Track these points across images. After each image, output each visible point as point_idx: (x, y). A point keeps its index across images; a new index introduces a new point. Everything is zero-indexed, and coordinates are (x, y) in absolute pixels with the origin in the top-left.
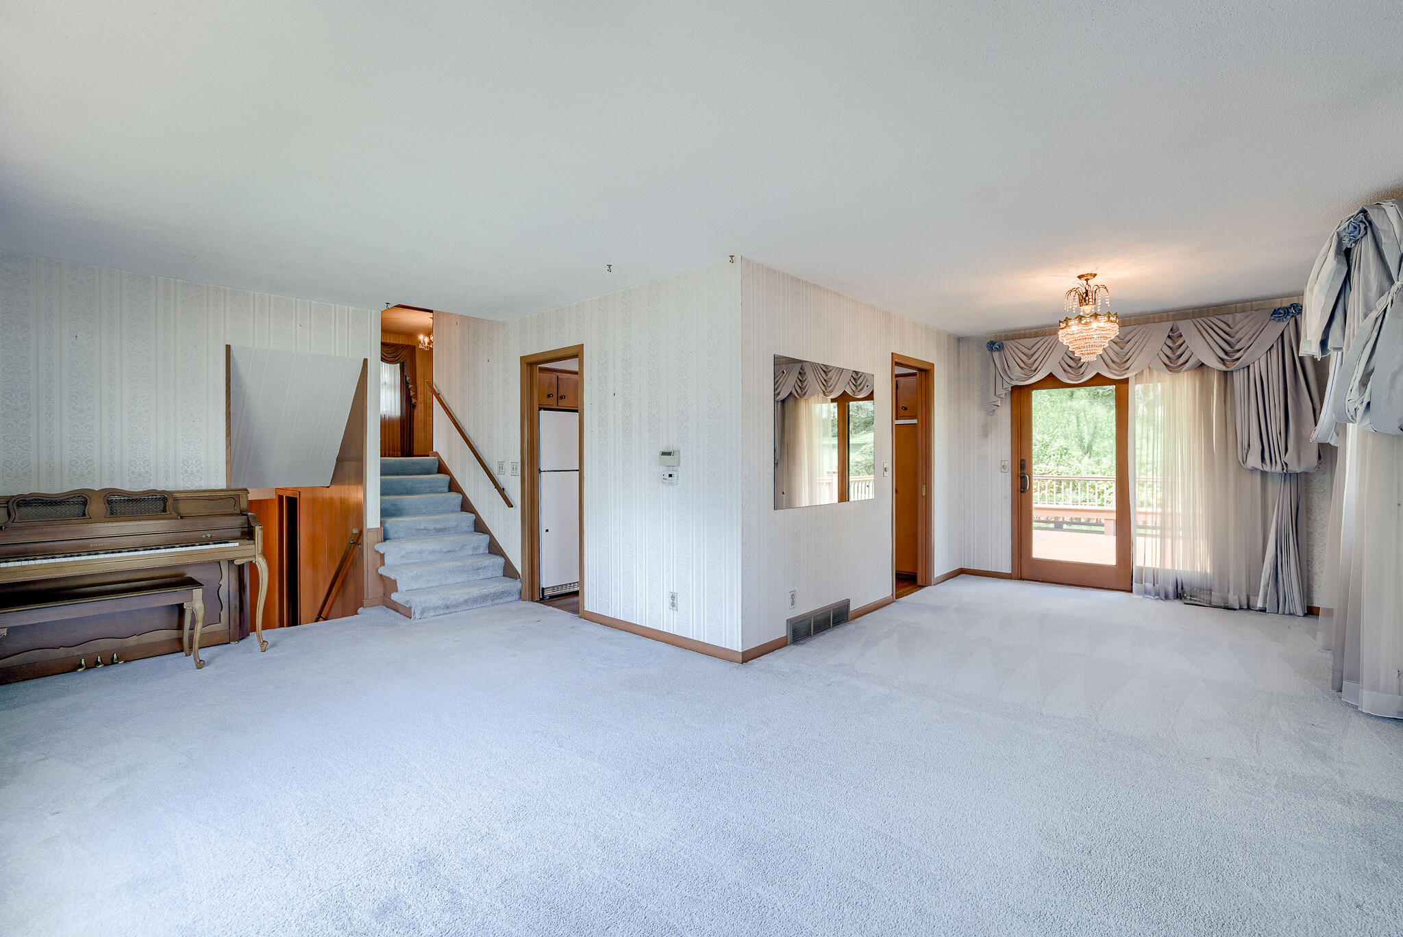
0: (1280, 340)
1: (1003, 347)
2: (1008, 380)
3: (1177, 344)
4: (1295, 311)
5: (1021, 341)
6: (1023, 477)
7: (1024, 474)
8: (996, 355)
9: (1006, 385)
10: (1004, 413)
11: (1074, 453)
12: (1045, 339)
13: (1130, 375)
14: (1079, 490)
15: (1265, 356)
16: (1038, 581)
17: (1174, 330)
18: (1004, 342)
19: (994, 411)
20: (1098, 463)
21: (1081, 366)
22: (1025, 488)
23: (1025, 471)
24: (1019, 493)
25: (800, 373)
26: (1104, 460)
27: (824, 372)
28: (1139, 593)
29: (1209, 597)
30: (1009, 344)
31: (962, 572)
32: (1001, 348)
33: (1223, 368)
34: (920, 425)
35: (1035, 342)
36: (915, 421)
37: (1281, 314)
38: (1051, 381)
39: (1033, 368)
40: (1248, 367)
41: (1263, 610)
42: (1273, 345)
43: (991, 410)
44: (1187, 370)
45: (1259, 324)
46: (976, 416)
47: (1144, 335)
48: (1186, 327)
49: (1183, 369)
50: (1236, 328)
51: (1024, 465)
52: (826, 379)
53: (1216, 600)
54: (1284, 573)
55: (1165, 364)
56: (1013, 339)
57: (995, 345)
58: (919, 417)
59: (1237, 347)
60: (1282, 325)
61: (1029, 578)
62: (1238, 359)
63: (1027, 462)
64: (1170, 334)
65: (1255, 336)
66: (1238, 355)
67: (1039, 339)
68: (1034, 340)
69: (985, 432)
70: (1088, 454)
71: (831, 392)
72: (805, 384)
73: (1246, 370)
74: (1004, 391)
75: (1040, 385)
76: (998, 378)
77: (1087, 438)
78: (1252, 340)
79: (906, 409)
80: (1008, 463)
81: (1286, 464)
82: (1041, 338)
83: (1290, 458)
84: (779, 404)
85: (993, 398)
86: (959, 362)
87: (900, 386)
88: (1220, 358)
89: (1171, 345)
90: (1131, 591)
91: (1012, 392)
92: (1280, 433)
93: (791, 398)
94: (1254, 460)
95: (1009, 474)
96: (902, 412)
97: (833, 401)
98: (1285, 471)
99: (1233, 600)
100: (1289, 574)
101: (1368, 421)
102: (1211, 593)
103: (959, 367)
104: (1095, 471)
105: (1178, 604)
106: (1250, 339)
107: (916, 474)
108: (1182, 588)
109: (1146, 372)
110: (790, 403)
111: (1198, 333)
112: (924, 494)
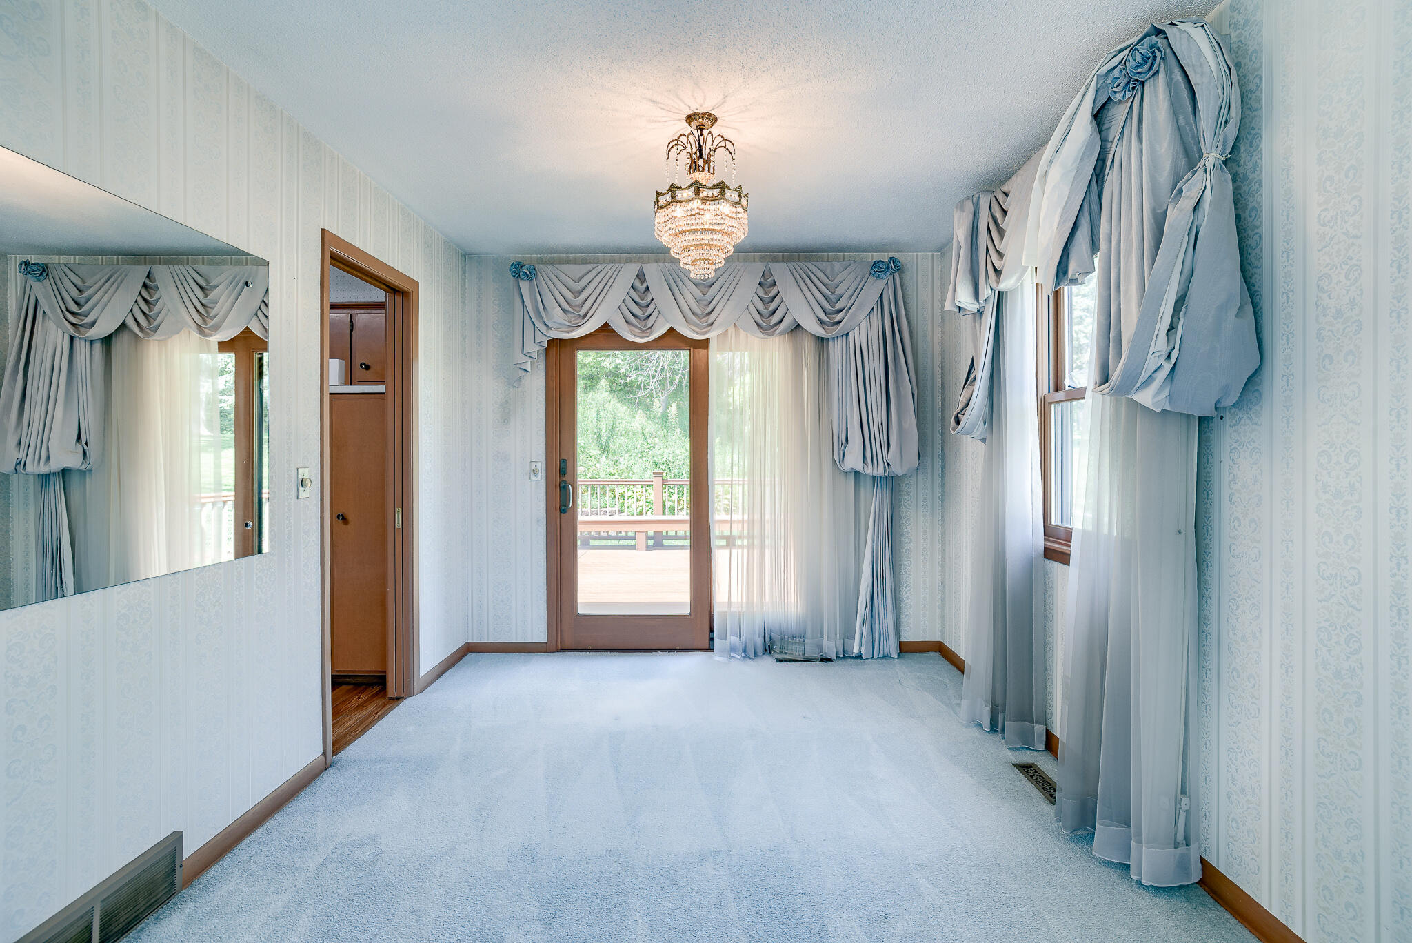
0: (879, 301)
1: (536, 275)
2: (543, 329)
3: (770, 295)
4: (895, 266)
5: (564, 267)
6: (564, 487)
7: (565, 482)
8: (524, 285)
9: (540, 338)
10: (536, 384)
11: (592, 452)
12: (599, 268)
13: (712, 335)
14: (598, 494)
15: (865, 321)
16: (586, 650)
17: (766, 276)
18: (536, 266)
19: (519, 379)
20: (616, 463)
21: (649, 316)
22: (566, 505)
23: (566, 478)
24: (558, 512)
25: (145, 285)
26: (621, 459)
27: (201, 287)
28: (722, 651)
29: (802, 647)
30: (545, 271)
31: (469, 649)
32: (532, 275)
33: (820, 332)
34: (390, 397)
35: (585, 271)
36: (381, 389)
37: (881, 268)
38: (606, 337)
39: (582, 312)
40: (847, 334)
41: (859, 656)
42: (873, 308)
43: (514, 377)
44: (782, 333)
45: (859, 279)
46: (491, 389)
47: (731, 278)
48: (781, 272)
49: (778, 332)
50: (836, 281)
51: (565, 468)
52: (204, 302)
53: (810, 652)
54: (880, 606)
55: (756, 323)
56: (552, 264)
57: (522, 271)
58: (389, 379)
59: (838, 306)
60: (881, 283)
61: (574, 648)
62: (840, 322)
63: (569, 464)
64: (763, 280)
65: (856, 293)
66: (839, 317)
67: (589, 267)
68: (584, 268)
69: (506, 414)
70: (605, 454)
71: (216, 328)
72: (156, 310)
73: (844, 338)
74: (535, 349)
75: (588, 342)
76: (528, 325)
77: (604, 435)
78: (853, 298)
79: (368, 367)
80: (541, 466)
81: (888, 464)
82: (595, 265)
83: (891, 456)
84: (98, 347)
85: (520, 358)
86: (463, 294)
87: (357, 325)
88: (819, 319)
89: (763, 296)
90: (712, 649)
91: (547, 351)
92: (882, 424)
93: (124, 339)
94: (853, 460)
95: (543, 483)
96: (359, 373)
97: (224, 346)
98: (887, 474)
99: (830, 648)
100: (885, 606)
101: (1166, 392)
102: (804, 641)
103: (463, 303)
104: (613, 472)
105: (768, 662)
106: (851, 297)
107: (383, 488)
108: (771, 639)
109: (732, 331)
110: (119, 346)
111: (796, 284)
112: (398, 525)
